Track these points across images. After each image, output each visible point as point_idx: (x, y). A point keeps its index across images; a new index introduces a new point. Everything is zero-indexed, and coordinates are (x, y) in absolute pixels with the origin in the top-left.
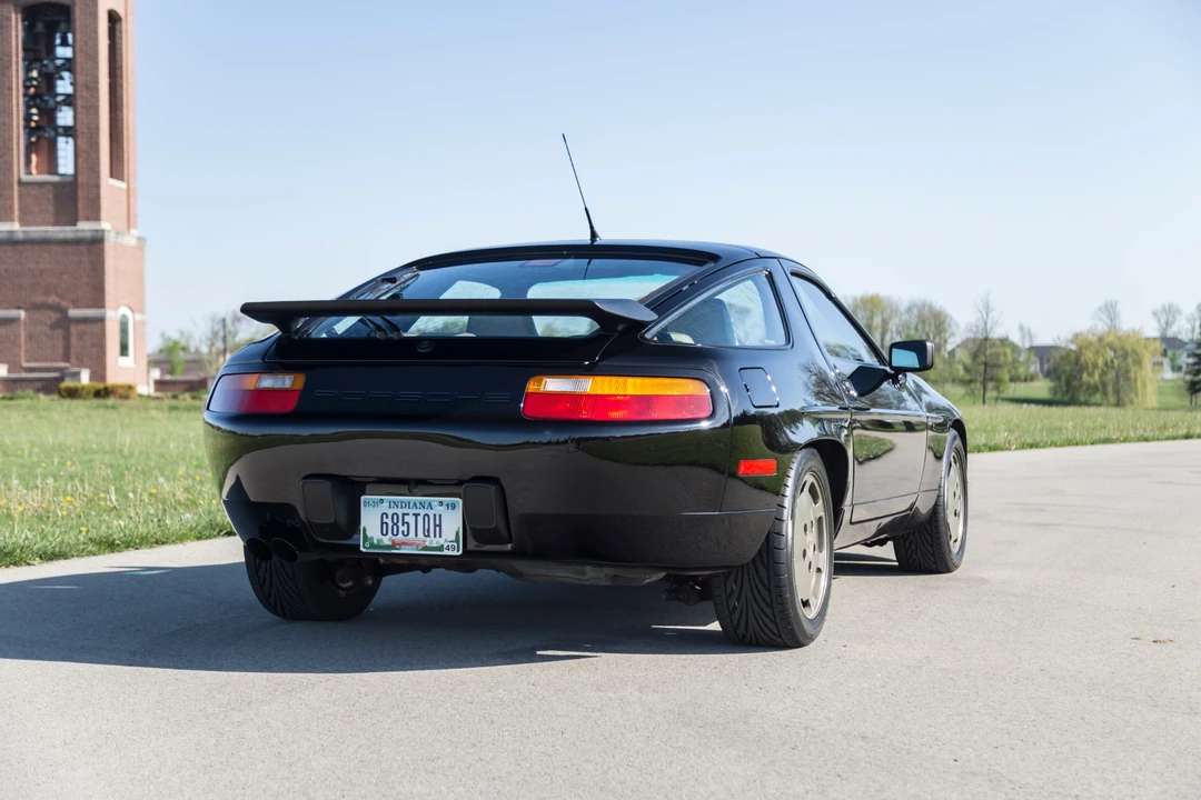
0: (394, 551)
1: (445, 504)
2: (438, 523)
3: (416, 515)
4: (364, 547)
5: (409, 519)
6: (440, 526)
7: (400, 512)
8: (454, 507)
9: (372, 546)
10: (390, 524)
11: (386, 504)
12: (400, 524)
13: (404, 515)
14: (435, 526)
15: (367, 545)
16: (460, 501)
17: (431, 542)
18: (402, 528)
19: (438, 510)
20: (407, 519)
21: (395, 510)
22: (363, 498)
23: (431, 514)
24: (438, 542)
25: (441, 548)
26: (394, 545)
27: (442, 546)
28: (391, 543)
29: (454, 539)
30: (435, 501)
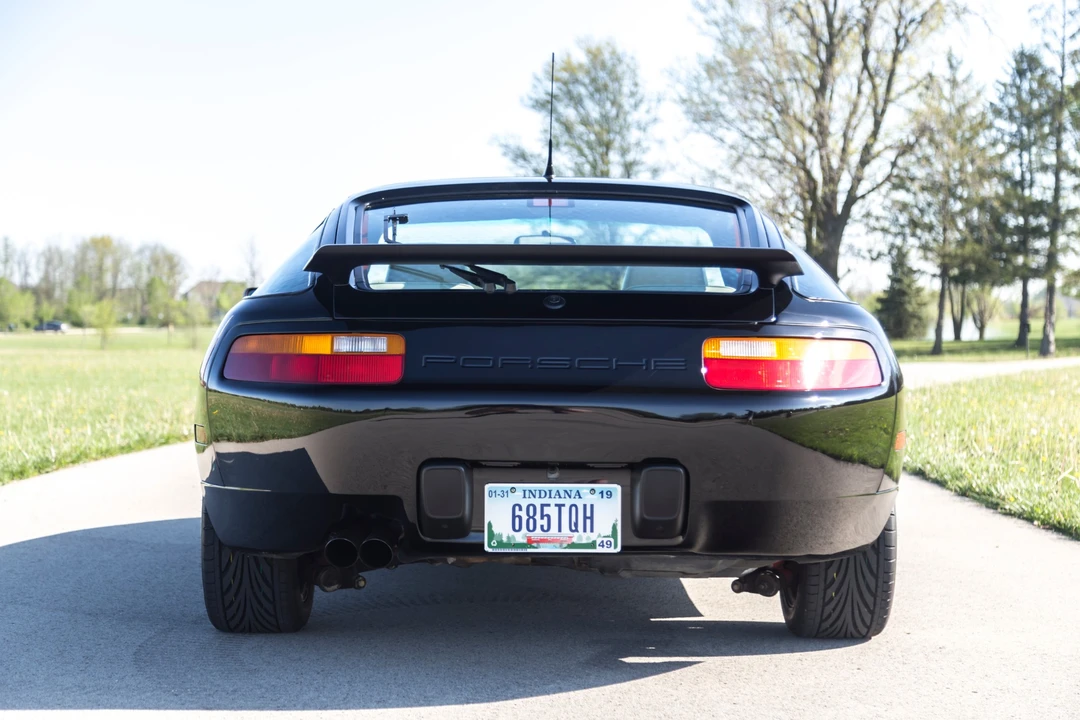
0: (529, 550)
1: (598, 492)
2: (588, 514)
3: (560, 506)
4: (490, 546)
5: (552, 511)
6: (591, 518)
7: (538, 502)
8: (610, 494)
9: (501, 544)
10: (525, 518)
11: (519, 493)
12: (538, 517)
13: (543, 506)
14: (585, 518)
15: (494, 543)
16: (618, 488)
17: (580, 538)
18: (540, 522)
19: (588, 499)
20: (547, 510)
21: (532, 501)
22: (488, 487)
23: (580, 504)
24: (588, 538)
25: (593, 545)
26: (530, 542)
27: (594, 543)
28: (525, 541)
29: (610, 533)
30: (585, 488)
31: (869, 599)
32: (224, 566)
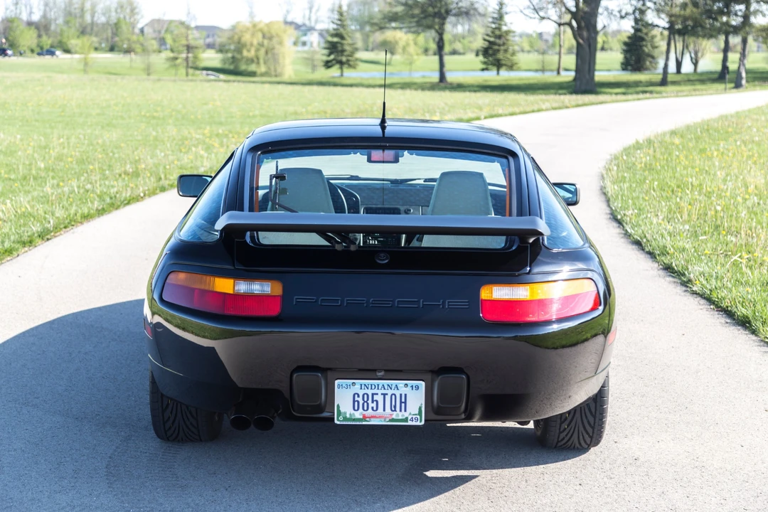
0: (364, 423)
1: (409, 386)
2: (403, 400)
3: (384, 395)
4: (338, 420)
5: (379, 398)
6: (405, 403)
7: (370, 392)
8: (417, 388)
9: (345, 419)
10: (361, 402)
11: (358, 386)
12: (370, 401)
13: (373, 394)
14: (401, 402)
15: (341, 418)
16: (423, 384)
17: (398, 415)
18: (371, 405)
19: (403, 390)
20: (376, 397)
21: (366, 391)
22: (337, 382)
23: (397, 393)
24: (403, 415)
25: (406, 420)
26: (365, 418)
27: (407, 418)
28: (361, 417)
29: (417, 412)
30: (401, 383)
31: (590, 430)
32: (164, 406)
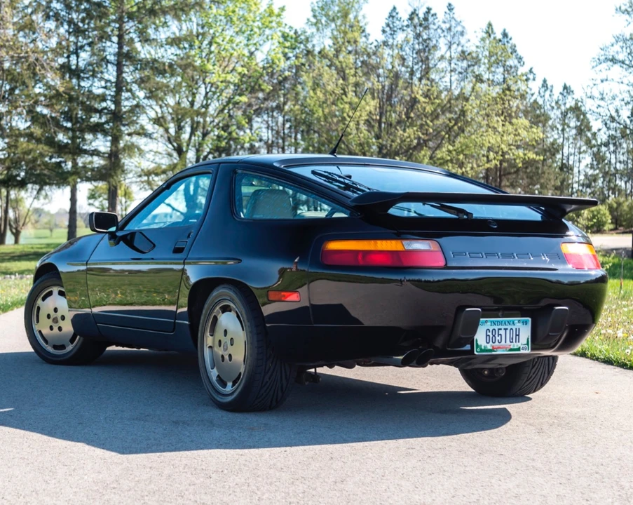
0: (494, 353)
1: (521, 321)
2: (517, 333)
3: (506, 329)
4: (477, 351)
5: (502, 332)
6: (519, 335)
8: (526, 323)
9: (482, 351)
10: (491, 336)
11: (489, 324)
12: (497, 336)
13: (499, 329)
14: (516, 335)
15: (479, 350)
16: (530, 319)
17: (514, 346)
18: (497, 338)
19: (518, 325)
20: (501, 332)
21: (494, 327)
23: (514, 328)
24: (517, 345)
25: (519, 349)
26: (494, 349)
27: (519, 348)
28: (491, 348)
29: (526, 343)
30: (516, 319)
